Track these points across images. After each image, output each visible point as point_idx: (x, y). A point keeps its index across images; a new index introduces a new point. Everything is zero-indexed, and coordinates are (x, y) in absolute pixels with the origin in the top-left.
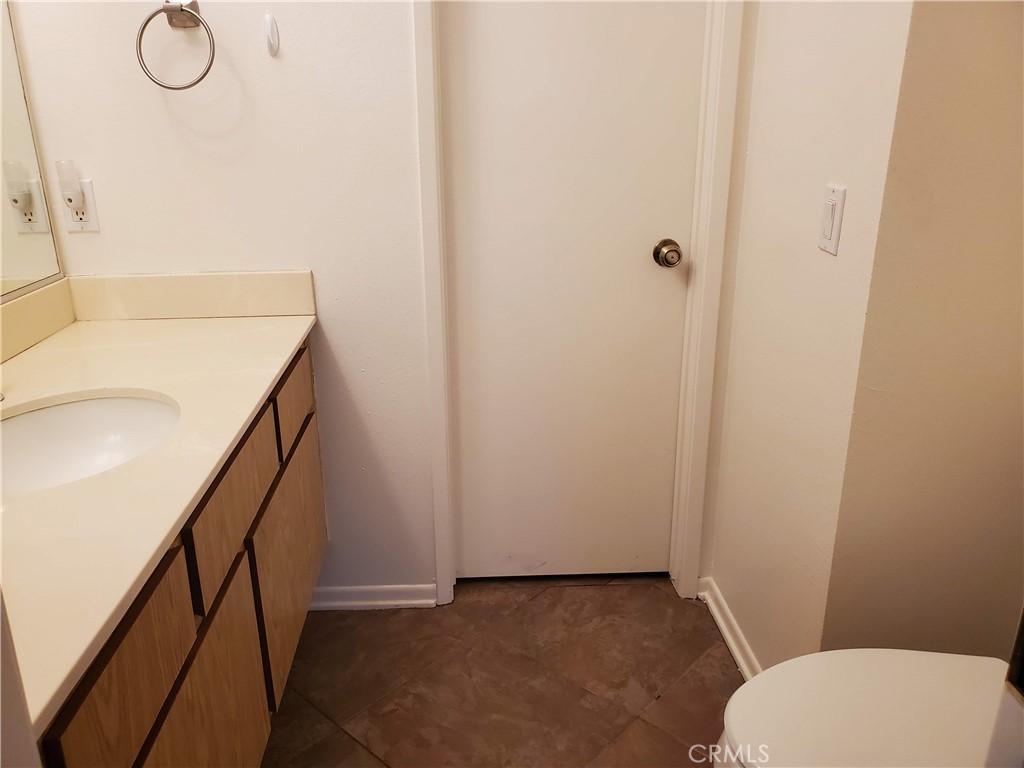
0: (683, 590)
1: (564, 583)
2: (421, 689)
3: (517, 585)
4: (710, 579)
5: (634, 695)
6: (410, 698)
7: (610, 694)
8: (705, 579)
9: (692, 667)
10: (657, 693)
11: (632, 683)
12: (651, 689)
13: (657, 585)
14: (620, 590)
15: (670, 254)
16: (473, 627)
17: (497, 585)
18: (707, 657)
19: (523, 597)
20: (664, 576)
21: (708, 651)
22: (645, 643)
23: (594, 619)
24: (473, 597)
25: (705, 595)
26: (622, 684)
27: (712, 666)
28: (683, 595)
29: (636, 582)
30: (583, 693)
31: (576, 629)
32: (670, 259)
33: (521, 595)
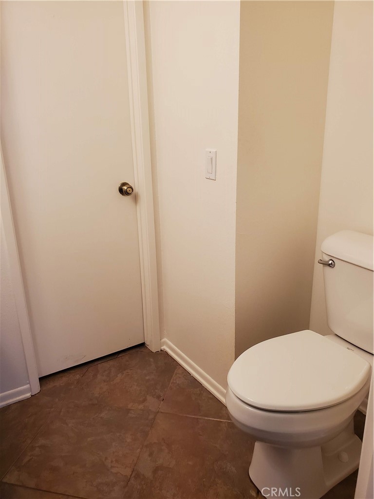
0: (154, 348)
1: (96, 363)
2: (42, 441)
3: (71, 371)
4: (165, 340)
5: (152, 403)
6: (37, 449)
7: (141, 407)
8: (163, 340)
9: (171, 381)
10: (162, 398)
11: (149, 398)
12: (158, 397)
13: (141, 350)
14: (125, 357)
15: (128, 189)
16: (57, 400)
17: (61, 375)
18: (176, 374)
19: (78, 377)
20: (143, 345)
21: (175, 372)
22: (147, 378)
23: (118, 375)
24: (51, 385)
25: (165, 348)
26: (145, 400)
27: (180, 378)
28: (154, 350)
29: (131, 352)
30: (128, 411)
31: (112, 382)
32: (128, 192)
33: (76, 376)
